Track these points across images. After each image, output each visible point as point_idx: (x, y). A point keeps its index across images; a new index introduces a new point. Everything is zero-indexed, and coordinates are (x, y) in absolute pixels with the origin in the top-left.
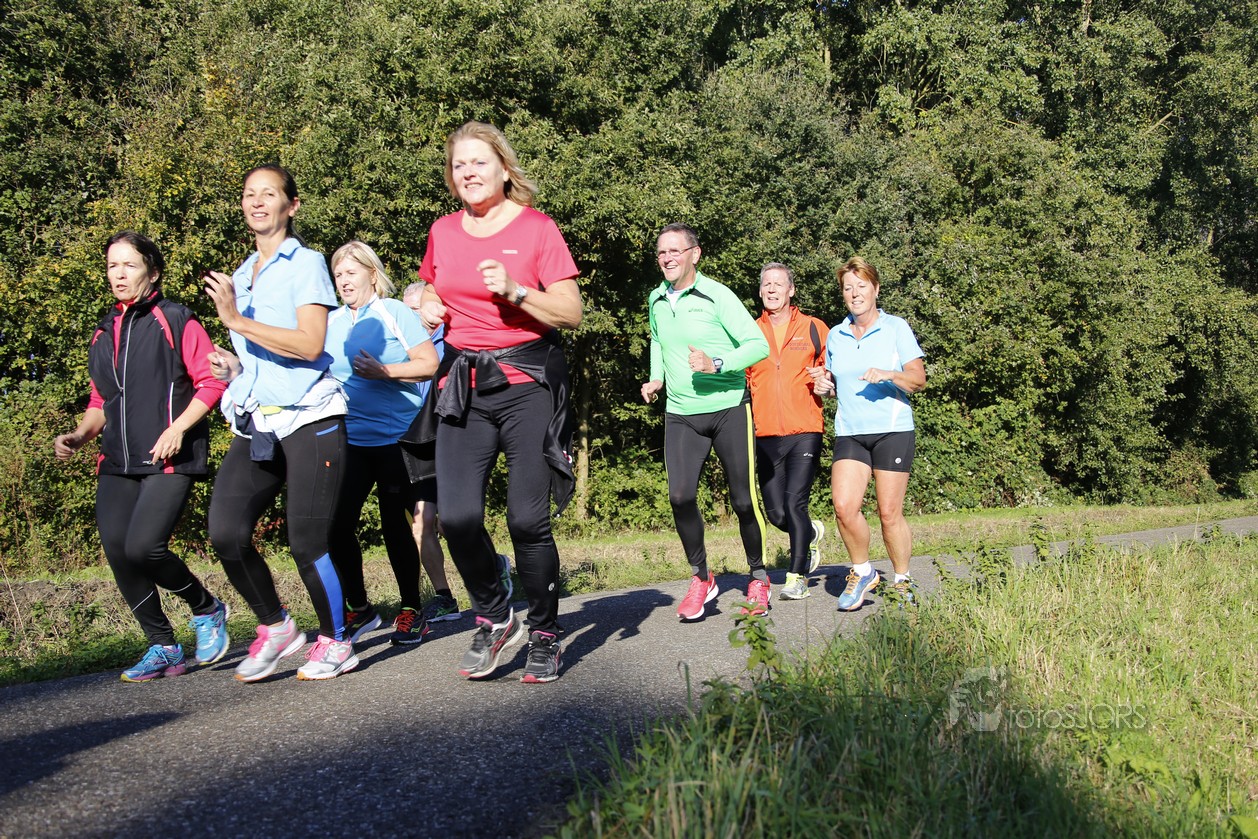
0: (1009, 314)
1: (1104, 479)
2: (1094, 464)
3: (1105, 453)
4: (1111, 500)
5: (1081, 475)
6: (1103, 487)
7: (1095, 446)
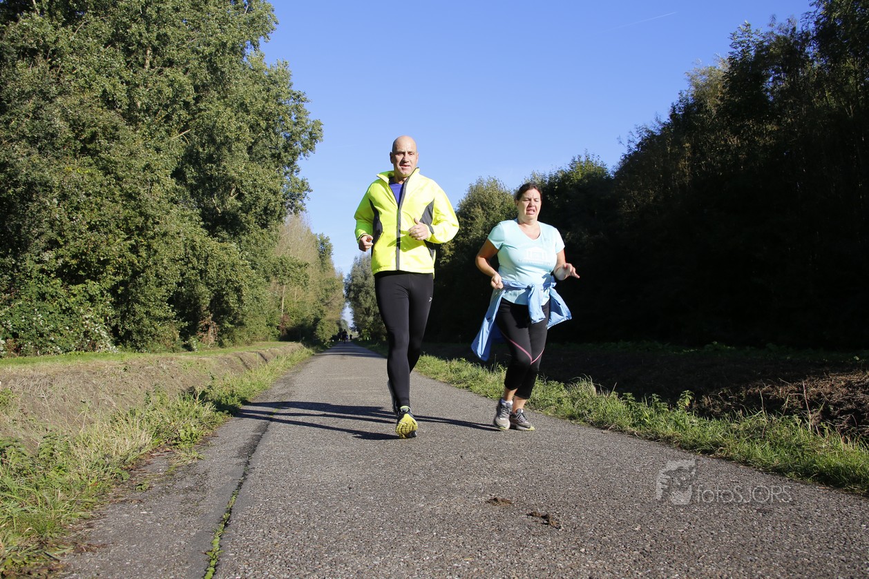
0: (103, 225)
3: (140, 320)
4: (136, 349)
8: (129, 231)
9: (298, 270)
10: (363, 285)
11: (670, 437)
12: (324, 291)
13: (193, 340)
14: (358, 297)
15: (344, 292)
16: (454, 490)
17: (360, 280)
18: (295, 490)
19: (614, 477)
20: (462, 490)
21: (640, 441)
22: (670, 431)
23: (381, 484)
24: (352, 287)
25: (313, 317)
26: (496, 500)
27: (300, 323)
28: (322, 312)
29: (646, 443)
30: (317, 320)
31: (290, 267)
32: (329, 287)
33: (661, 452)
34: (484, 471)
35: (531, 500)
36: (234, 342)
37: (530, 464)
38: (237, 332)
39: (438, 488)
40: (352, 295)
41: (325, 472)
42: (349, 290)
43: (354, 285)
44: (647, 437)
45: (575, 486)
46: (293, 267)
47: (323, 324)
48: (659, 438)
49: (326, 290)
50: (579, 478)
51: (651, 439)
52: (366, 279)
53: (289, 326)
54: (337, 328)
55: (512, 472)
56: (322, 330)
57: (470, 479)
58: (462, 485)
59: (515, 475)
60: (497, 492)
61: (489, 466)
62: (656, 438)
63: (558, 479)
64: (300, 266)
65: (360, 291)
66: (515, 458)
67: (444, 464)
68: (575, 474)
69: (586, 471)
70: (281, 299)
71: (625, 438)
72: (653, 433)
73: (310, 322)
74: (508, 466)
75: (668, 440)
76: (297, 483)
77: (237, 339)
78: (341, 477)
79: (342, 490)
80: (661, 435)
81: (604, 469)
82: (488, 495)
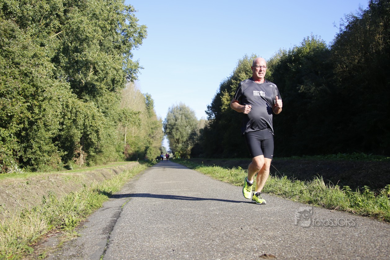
0: (8, 93)
1: (33, 162)
2: (30, 156)
3: (35, 152)
4: (34, 170)
5: (25, 160)
6: (33, 165)
7: (32, 149)
8: (26, 97)
9: (134, 116)
10: (175, 125)
11: (377, 214)
12: (150, 129)
13: (70, 164)
14: (172, 132)
15: (163, 129)
16: (238, 250)
17: (173, 122)
18: (139, 253)
19: (341, 240)
20: (244, 249)
21: (356, 217)
22: (377, 210)
23: (193, 247)
24: (168, 126)
25: (145, 145)
26: (265, 255)
27: (137, 149)
28: (149, 142)
29: (360, 218)
30: (147, 148)
31: (129, 115)
32: (154, 126)
33: (372, 224)
34: (257, 237)
35: (288, 255)
36: (96, 163)
37: (285, 232)
38: (98, 157)
39: (228, 248)
40: (168, 131)
41: (158, 240)
42: (166, 128)
43: (169, 125)
44: (361, 214)
45: (316, 246)
46: (131, 115)
47: (151, 150)
48: (370, 215)
49: (152, 128)
50: (318, 241)
51: (364, 216)
52: (176, 121)
53: (130, 152)
54: (159, 152)
55: (274, 238)
56: (151, 153)
57: (248, 242)
58: (243, 246)
59: (276, 239)
60: (266, 250)
61: (259, 234)
62: (367, 215)
63: (304, 241)
64: (135, 114)
65: (173, 128)
66: (276, 229)
67: (231, 233)
68: (315, 238)
69: (322, 236)
70: (124, 135)
71: (346, 215)
72: (365, 211)
73: (143, 149)
74: (272, 233)
75: (376, 216)
76: (141, 248)
77: (98, 161)
78: (167, 244)
79: (169, 252)
80: (371, 213)
81: (333, 235)
82: (260, 252)
